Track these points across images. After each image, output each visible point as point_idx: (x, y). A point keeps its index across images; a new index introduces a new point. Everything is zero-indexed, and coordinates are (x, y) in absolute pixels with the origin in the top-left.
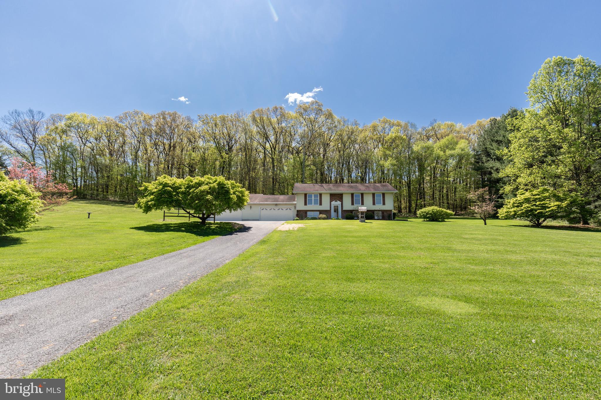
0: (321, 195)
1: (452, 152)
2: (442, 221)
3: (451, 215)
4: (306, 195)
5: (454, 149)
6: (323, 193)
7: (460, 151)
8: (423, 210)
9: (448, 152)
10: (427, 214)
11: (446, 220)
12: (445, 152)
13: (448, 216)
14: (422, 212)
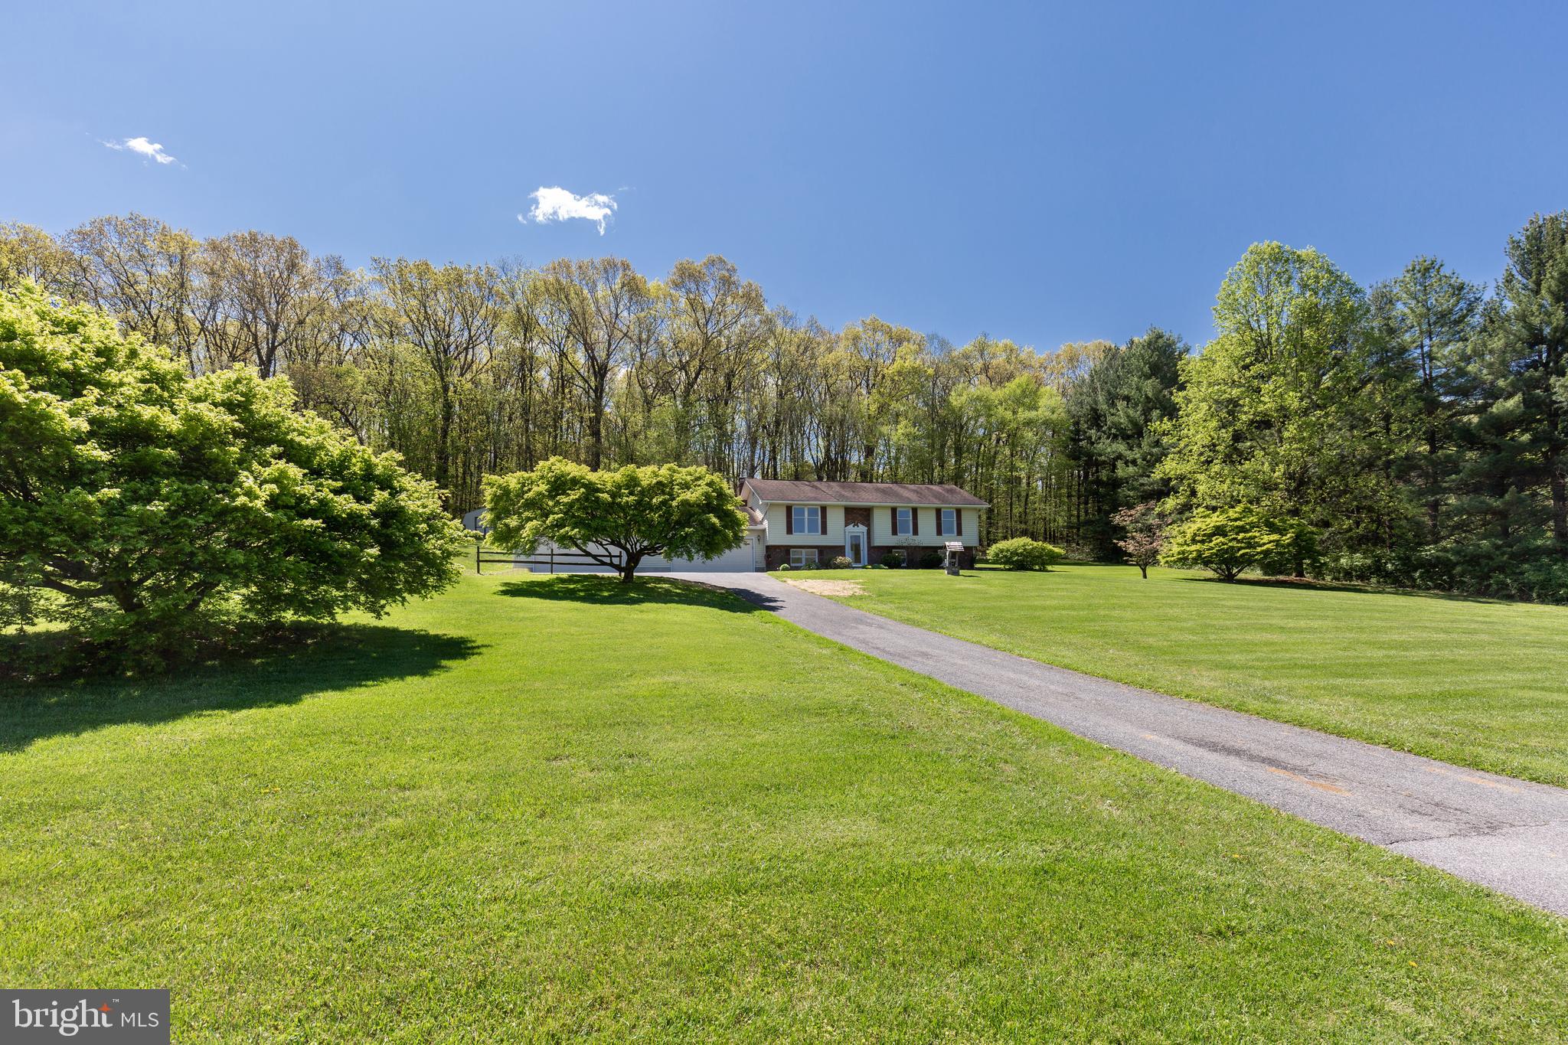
0: (824, 509)
1: (1032, 414)
2: (1040, 570)
3: (1059, 556)
4: (789, 509)
5: (1036, 409)
6: (830, 506)
7: (1048, 414)
8: (1003, 545)
9: (1024, 415)
10: (1015, 553)
11: (1049, 568)
12: (1015, 413)
13: (1055, 559)
14: (1002, 551)
